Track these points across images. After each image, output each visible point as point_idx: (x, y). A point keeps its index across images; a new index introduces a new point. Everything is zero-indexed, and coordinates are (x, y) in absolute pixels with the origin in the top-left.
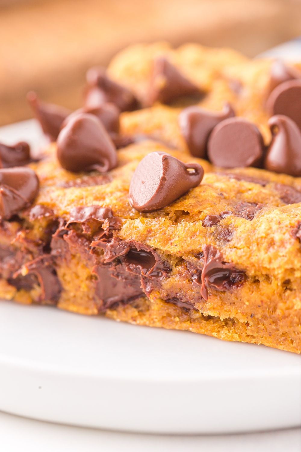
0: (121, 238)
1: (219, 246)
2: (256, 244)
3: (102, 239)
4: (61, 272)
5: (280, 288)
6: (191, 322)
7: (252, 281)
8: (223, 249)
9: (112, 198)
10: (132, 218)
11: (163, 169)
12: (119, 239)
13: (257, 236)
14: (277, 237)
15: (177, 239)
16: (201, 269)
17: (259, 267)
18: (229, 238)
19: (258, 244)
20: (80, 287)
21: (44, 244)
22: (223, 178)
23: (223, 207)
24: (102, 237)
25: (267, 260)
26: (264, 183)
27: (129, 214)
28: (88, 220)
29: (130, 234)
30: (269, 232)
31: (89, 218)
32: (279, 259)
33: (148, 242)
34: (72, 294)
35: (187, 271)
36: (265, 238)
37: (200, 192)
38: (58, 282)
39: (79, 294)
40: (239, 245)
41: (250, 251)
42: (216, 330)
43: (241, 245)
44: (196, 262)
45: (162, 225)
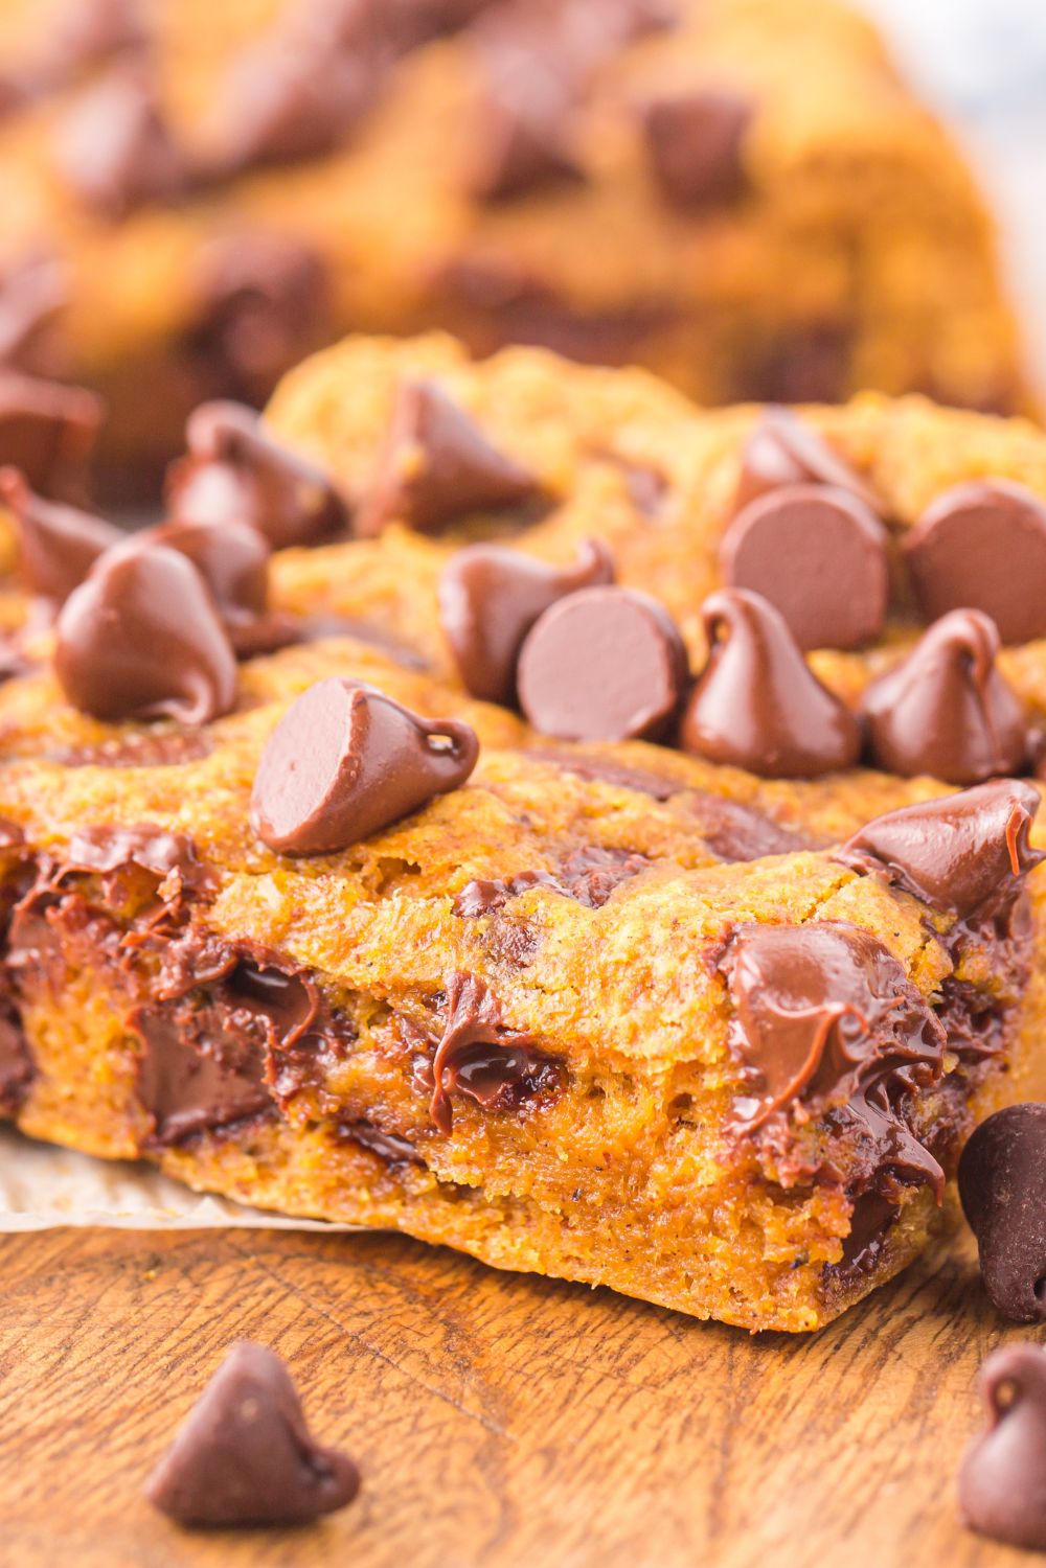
0: (212, 927)
1: (494, 978)
2: (598, 981)
3: (158, 928)
4: (33, 1017)
5: (663, 1119)
6: (404, 1204)
7: (584, 1091)
8: (503, 988)
9: (200, 805)
10: (252, 872)
11: (352, 732)
12: (207, 933)
13: (604, 957)
14: (662, 966)
15: (374, 944)
16: (438, 1040)
17: (601, 1048)
18: (524, 958)
19: (604, 984)
20: (87, 1069)
22: (538, 768)
23: (523, 856)
24: (161, 921)
25: (624, 1032)
26: (666, 790)
27: (245, 858)
28: (120, 868)
29: (240, 919)
30: (641, 948)
31: (124, 859)
32: (662, 1032)
33: (291, 947)
34: (65, 1090)
35: (400, 1044)
36: (628, 964)
37: (461, 808)
38: (23, 1050)
39: (87, 1092)
40: (551, 979)
41: (580, 1001)
42: (478, 1233)
43: (558, 979)
44: (425, 1019)
45: (336, 901)
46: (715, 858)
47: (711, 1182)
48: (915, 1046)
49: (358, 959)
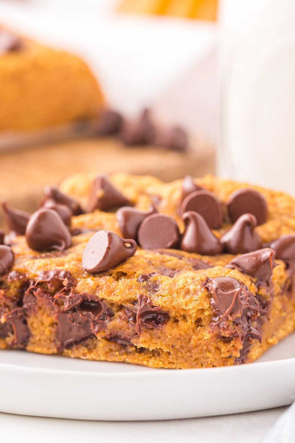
0: (76, 292)
1: (150, 295)
2: (176, 292)
3: (62, 293)
4: (30, 321)
5: (194, 325)
6: (127, 355)
7: (173, 321)
8: (152, 297)
9: (69, 264)
10: (84, 278)
11: (108, 241)
12: (75, 293)
13: (177, 287)
14: (191, 288)
15: (118, 291)
16: (136, 312)
17: (178, 308)
18: (156, 290)
19: (177, 293)
20: (44, 331)
21: (18, 300)
23: (151, 269)
24: (63, 292)
25: (184, 303)
26: (180, 257)
27: (82, 275)
28: (52, 280)
29: (83, 289)
30: (186, 284)
31: (53, 278)
32: (193, 302)
33: (97, 294)
34: (38, 338)
35: (125, 315)
36: (183, 288)
37: (135, 260)
38: (28, 330)
39: (43, 338)
40: (164, 293)
41: (172, 298)
42: (146, 359)
43: (166, 293)
44: (132, 307)
45: (107, 282)
47: (208, 338)
48: (253, 307)
49: (114, 295)
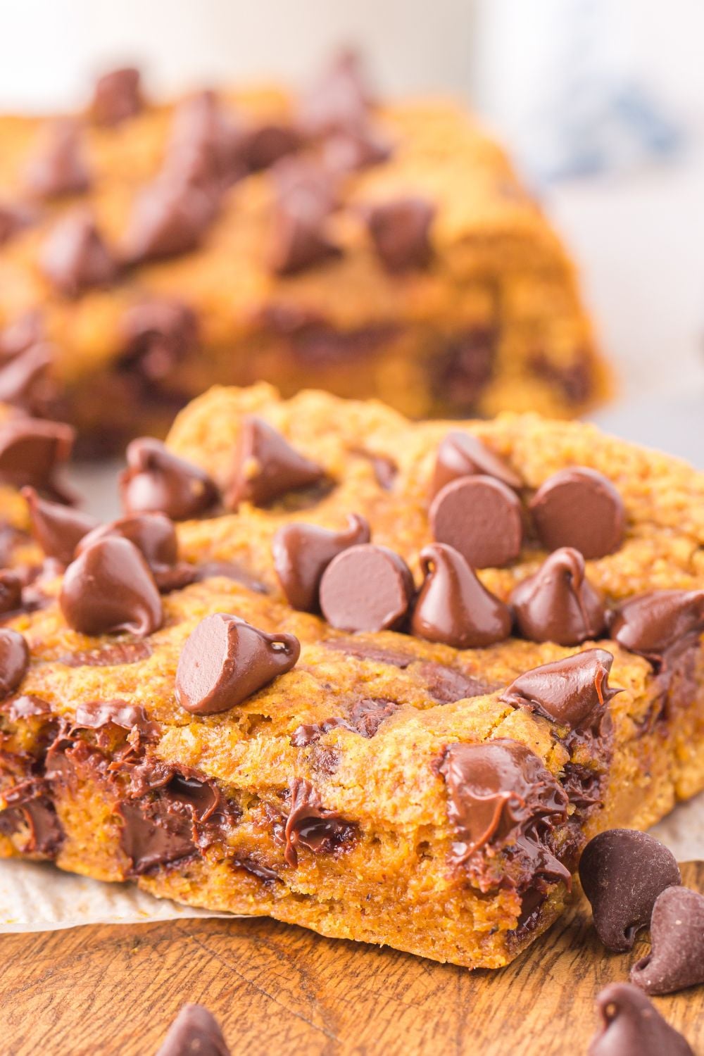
0: (158, 757)
1: (316, 781)
2: (373, 781)
3: (127, 759)
4: (63, 806)
5: (414, 855)
6: (273, 903)
7: (369, 841)
8: (321, 787)
9: (147, 687)
10: (179, 726)
11: (229, 646)
12: (155, 761)
13: (376, 768)
14: (408, 771)
15: (249, 764)
16: (286, 816)
17: (378, 819)
18: (332, 769)
19: (377, 783)
20: (93, 834)
21: (34, 761)
22: (335, 654)
23: (328, 709)
24: (129, 755)
25: (389, 809)
26: (406, 661)
27: (174, 717)
28: (104, 726)
29: (173, 752)
30: (397, 762)
31: (107, 721)
32: (410, 809)
33: (202, 767)
34: (81, 846)
35: (266, 818)
36: (390, 771)
37: (292, 683)
38: (57, 825)
39: (93, 846)
40: (348, 781)
41: (364, 793)
42: (315, 918)
43: (351, 781)
44: (279, 804)
45: (226, 741)
46: (435, 701)
47: (442, 889)
48: (551, 806)
49: (240, 773)
